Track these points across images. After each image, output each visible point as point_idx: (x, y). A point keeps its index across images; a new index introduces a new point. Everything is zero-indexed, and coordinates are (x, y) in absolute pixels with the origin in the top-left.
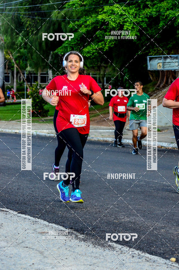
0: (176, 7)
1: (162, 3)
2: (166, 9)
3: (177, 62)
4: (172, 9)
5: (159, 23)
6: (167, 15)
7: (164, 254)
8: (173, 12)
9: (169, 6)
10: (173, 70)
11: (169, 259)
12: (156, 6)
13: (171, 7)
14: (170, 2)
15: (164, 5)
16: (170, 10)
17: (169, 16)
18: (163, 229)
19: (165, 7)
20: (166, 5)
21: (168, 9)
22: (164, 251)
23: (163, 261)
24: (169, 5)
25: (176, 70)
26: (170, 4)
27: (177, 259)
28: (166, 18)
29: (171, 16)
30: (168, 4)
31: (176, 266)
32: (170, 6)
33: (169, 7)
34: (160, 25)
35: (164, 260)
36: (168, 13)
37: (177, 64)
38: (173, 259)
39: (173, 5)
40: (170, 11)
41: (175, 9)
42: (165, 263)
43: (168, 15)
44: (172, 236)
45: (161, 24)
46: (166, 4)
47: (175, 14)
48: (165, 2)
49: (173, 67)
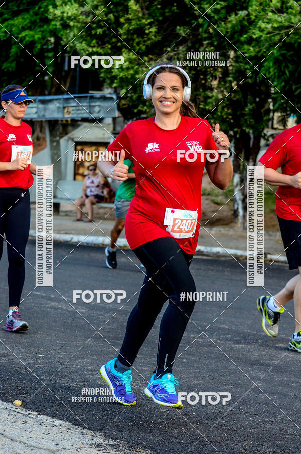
0: (36, 25)
1: (15, 18)
2: (20, 28)
3: (35, 107)
4: (30, 28)
5: (10, 48)
6: (21, 38)
7: (4, 394)
8: (31, 33)
9: (25, 23)
10: (29, 120)
11: (12, 402)
12: (6, 23)
13: (29, 25)
14: (27, 18)
15: (18, 21)
16: (27, 29)
17: (25, 39)
18: (5, 357)
19: (20, 25)
20: (21, 22)
21: (23, 29)
22: (4, 390)
23: (2, 405)
24: (25, 21)
25: (34, 120)
26: (28, 21)
27: (23, 402)
28: (21, 41)
29: (27, 39)
30: (23, 21)
31: (21, 412)
32: (27, 22)
33: (25, 25)
34: (11, 51)
35: (4, 403)
36: (23, 34)
37: (34, 110)
38: (18, 403)
39: (31, 22)
40: (27, 32)
41: (34, 28)
42: (6, 408)
43: (23, 38)
44: (17, 368)
45: (14, 49)
46: (20, 20)
47: (33, 36)
48: (19, 17)
49: (30, 114)
